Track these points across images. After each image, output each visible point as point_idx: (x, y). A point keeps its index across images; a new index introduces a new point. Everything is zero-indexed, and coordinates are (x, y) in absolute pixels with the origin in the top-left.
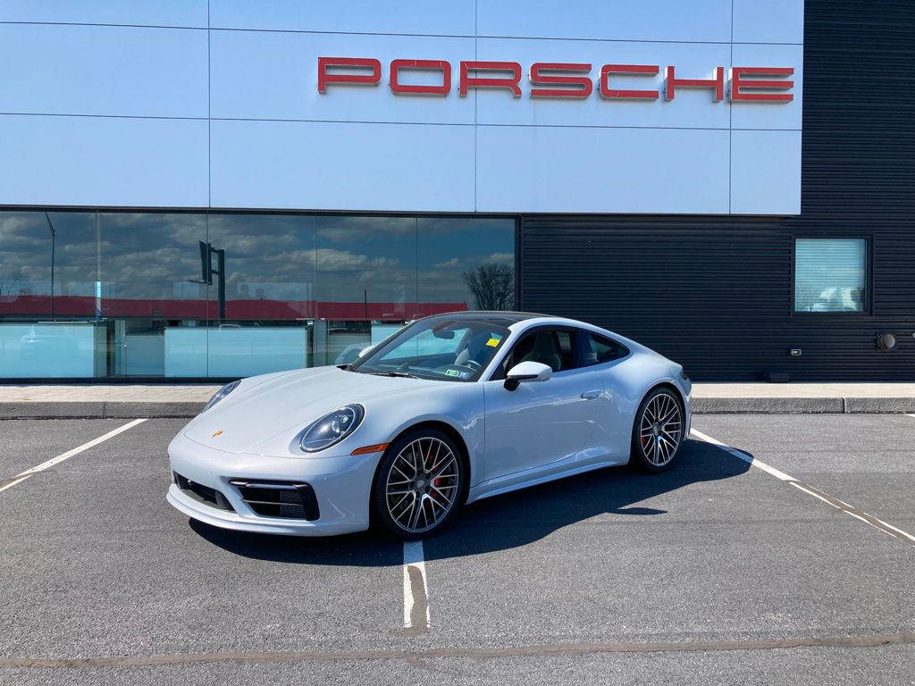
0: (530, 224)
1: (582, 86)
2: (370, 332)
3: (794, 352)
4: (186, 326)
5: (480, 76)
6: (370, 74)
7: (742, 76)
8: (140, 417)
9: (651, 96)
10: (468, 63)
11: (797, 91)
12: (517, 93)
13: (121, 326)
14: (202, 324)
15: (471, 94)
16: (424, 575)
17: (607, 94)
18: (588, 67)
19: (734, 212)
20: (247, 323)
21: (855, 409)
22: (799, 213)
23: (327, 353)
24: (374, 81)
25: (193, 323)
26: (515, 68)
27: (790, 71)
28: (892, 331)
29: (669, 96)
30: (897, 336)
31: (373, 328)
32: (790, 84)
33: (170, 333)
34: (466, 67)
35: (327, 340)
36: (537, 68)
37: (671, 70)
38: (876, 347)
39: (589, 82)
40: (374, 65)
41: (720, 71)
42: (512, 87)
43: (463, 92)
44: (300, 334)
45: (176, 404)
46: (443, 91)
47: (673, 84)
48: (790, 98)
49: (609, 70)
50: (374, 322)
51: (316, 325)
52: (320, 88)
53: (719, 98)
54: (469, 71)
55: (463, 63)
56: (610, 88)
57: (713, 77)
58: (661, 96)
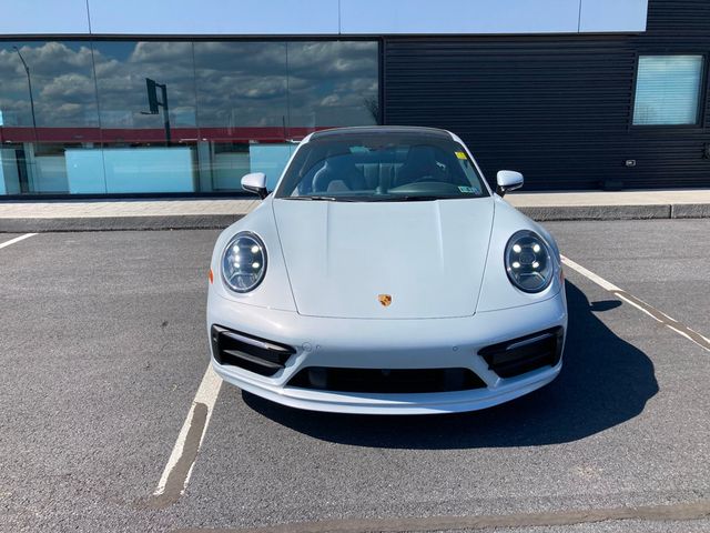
0: (391, 45)
3: (629, 163)
4: (86, 148)
8: (31, 232)
13: (30, 149)
14: (97, 146)
16: (209, 415)
19: (582, 30)
20: (134, 146)
21: (681, 214)
22: (644, 30)
23: (212, 171)
25: (90, 145)
31: (250, 148)
33: (71, 154)
35: (211, 158)
38: (704, 157)
44: (186, 153)
45: (64, 219)
50: (251, 142)
51: (199, 144)
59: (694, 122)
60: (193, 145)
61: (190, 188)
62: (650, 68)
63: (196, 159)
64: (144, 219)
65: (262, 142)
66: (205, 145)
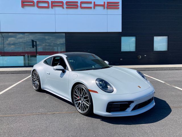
0: (68, 34)
1: (76, 6)
2: (36, 57)
3: (121, 59)
5: (56, 4)
6: (32, 4)
7: (109, 4)
9: (91, 8)
11: (120, 7)
12: (63, 8)
15: (54, 8)
17: (82, 8)
18: (77, 2)
19: (108, 32)
20: (11, 56)
22: (121, 31)
24: (33, 5)
26: (62, 2)
27: (119, 3)
29: (94, 8)
30: (141, 56)
32: (119, 5)
34: (52, 2)
36: (67, 2)
37: (94, 2)
39: (78, 5)
40: (33, 2)
41: (104, 2)
42: (62, 6)
43: (52, 7)
44: (22, 57)
46: (48, 7)
47: (95, 5)
48: (119, 8)
49: (82, 3)
51: (25, 55)
52: (22, 7)
53: (104, 8)
54: (53, 3)
55: (51, 1)
56: (82, 6)
57: (103, 4)
58: (93, 8)
59: (135, 51)
60: (24, 56)
61: (23, 65)
62: (124, 39)
64: (6, 72)
65: (40, 55)
66: (26, 55)
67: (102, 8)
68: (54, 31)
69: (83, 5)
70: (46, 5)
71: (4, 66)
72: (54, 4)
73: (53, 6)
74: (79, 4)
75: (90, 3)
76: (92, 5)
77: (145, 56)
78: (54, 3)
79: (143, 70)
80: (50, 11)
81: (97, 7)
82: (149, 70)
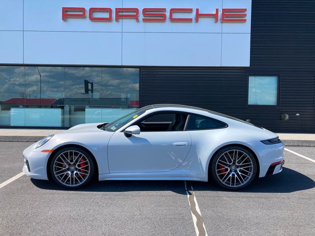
0: (144, 70)
1: (162, 17)
2: (85, 111)
5: (124, 14)
6: (82, 13)
7: (226, 12)
9: (190, 20)
10: (118, 9)
11: (249, 18)
12: (137, 20)
14: (24, 107)
15: (121, 20)
17: (173, 20)
18: (164, 10)
19: (222, 66)
20: (40, 107)
22: (249, 66)
23: (70, 118)
24: (83, 16)
26: (136, 10)
27: (245, 10)
28: (287, 112)
29: (197, 20)
30: (289, 115)
31: (86, 109)
32: (246, 15)
33: (13, 111)
34: (118, 10)
35: (70, 113)
36: (145, 10)
37: (197, 10)
38: (281, 119)
39: (165, 15)
40: (83, 10)
41: (217, 10)
42: (136, 18)
43: (117, 20)
44: (59, 111)
46: (109, 20)
47: (199, 16)
48: (245, 21)
49: (173, 11)
50: (87, 107)
51: (65, 107)
52: (63, 19)
53: (217, 21)
54: (119, 12)
55: (116, 9)
56: (173, 17)
57: (214, 13)
58: (194, 20)
59: (276, 104)
60: (62, 108)
61: (59, 125)
63: (63, 114)
65: (91, 107)
66: (67, 108)
67: (212, 20)
68: (120, 64)
69: (176, 16)
70: (106, 15)
71: (27, 125)
72: (121, 14)
73: (118, 17)
74: (168, 14)
75: (190, 11)
76: (193, 16)
77: (298, 115)
78: (121, 12)
79: (295, 144)
80: (114, 26)
81: (201, 20)
82: (308, 146)
